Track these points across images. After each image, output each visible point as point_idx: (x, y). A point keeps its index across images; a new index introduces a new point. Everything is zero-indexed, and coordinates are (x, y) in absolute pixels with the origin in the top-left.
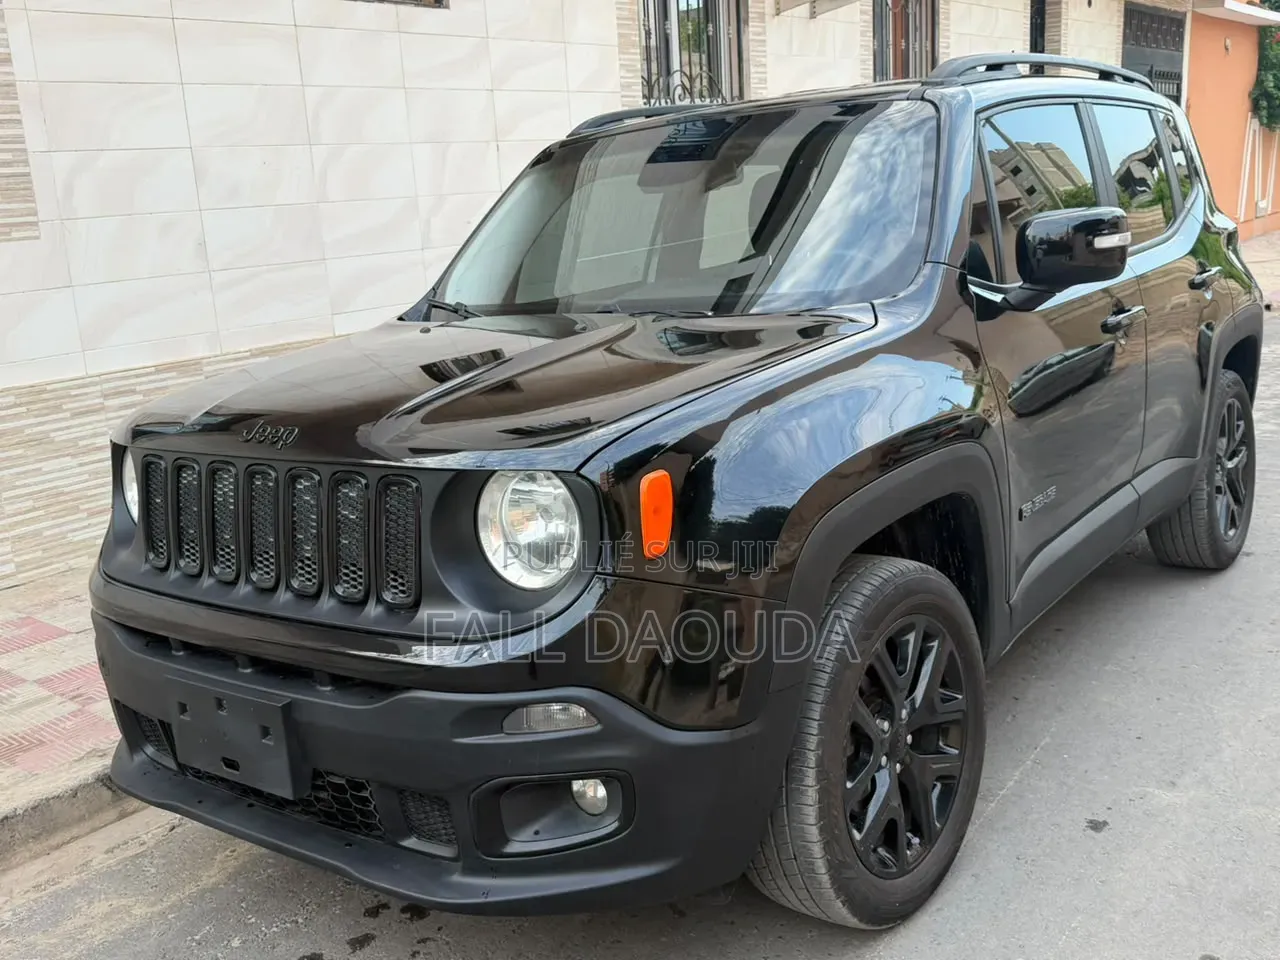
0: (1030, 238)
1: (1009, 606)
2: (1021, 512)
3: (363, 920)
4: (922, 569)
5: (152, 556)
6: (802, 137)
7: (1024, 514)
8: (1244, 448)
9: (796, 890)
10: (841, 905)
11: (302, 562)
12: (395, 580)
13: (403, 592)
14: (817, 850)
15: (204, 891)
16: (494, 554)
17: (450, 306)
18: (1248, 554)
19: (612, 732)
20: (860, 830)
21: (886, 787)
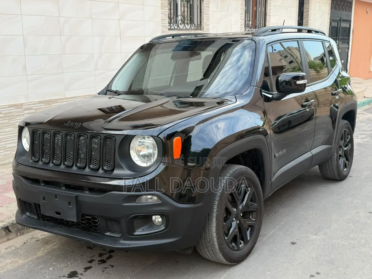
0: (279, 80)
1: (271, 181)
2: (275, 155)
3: (87, 264)
4: (246, 168)
5: (33, 158)
6: (218, 48)
7: (276, 156)
8: (350, 144)
9: (209, 251)
10: (221, 255)
11: (81, 159)
12: (107, 164)
13: (109, 167)
14: (215, 239)
15: (39, 257)
16: (134, 158)
17: (114, 91)
18: (351, 177)
19: (164, 203)
20: (227, 237)
21: (235, 226)
